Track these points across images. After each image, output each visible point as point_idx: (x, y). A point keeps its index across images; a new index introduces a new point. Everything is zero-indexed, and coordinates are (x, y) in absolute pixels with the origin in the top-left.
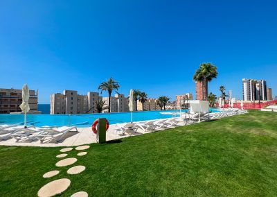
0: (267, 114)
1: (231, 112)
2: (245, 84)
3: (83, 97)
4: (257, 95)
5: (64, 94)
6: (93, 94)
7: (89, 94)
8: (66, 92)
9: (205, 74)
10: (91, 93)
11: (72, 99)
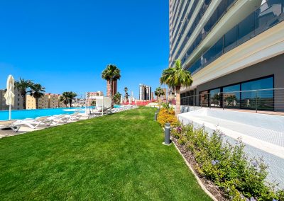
0: (148, 108)
1: (128, 107)
2: (141, 88)
4: (146, 96)
9: (111, 74)
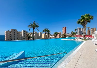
2: (78, 29)
3: (20, 32)
5: (11, 31)
6: (24, 31)
7: (22, 31)
8: (12, 30)
10: (23, 31)
11: (15, 33)
